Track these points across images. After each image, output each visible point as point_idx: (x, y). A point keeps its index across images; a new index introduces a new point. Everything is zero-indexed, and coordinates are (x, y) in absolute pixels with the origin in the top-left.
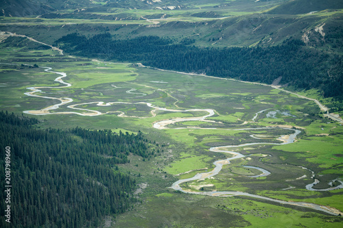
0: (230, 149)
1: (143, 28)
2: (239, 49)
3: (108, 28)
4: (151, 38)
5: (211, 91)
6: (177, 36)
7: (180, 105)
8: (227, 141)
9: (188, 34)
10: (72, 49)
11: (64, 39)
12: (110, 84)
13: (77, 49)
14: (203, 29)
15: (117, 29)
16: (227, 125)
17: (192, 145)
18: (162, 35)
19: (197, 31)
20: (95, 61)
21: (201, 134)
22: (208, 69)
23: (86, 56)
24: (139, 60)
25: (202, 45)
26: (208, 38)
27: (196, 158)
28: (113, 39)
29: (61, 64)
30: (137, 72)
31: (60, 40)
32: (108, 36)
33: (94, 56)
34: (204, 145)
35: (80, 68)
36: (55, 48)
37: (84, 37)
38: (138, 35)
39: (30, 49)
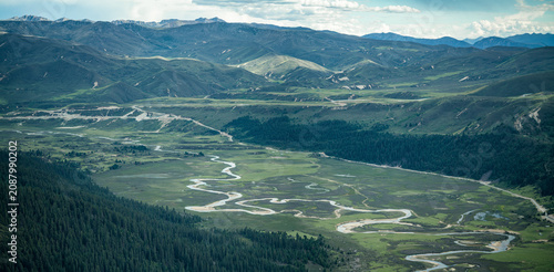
0: (430, 258)
1: (328, 110)
2: (441, 137)
3: (285, 110)
4: (336, 122)
5: (407, 187)
6: (368, 121)
7: (370, 204)
8: (426, 248)
9: (380, 118)
10: (243, 134)
11: (234, 123)
12: (286, 177)
13: (248, 135)
14: (398, 113)
15: (296, 112)
16: (427, 228)
17: (384, 252)
18: (349, 119)
19: (392, 115)
20: (269, 149)
21: (395, 239)
22: (404, 160)
23: (258, 143)
24: (321, 149)
25: (397, 132)
26: (404, 124)
27: (390, 268)
28: (292, 123)
29: (230, 153)
30: (319, 163)
31: (230, 124)
32: (286, 119)
33: (268, 144)
34: (399, 252)
35: (251, 158)
36: (224, 134)
37: (257, 121)
38: (321, 119)
39: (195, 134)
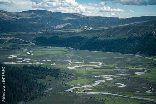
1: (75, 33)
2: (120, 39)
3: (58, 34)
4: (78, 37)
6: (90, 36)
7: (85, 61)
9: (96, 35)
10: (39, 43)
11: (37, 39)
12: (53, 54)
13: (42, 43)
14: (103, 33)
15: (62, 34)
17: (86, 74)
18: (82, 36)
19: (100, 34)
20: (49, 47)
21: (92, 71)
22: (104, 49)
23: (45, 45)
24: (70, 46)
25: (101, 39)
26: (105, 36)
27: (86, 79)
28: (60, 38)
29: (32, 48)
30: (68, 50)
31: (34, 40)
32: (58, 37)
33: (49, 45)
34: (92, 75)
35: (40, 49)
36: (32, 43)
37: (46, 38)
38: (72, 36)
39: (20, 44)
